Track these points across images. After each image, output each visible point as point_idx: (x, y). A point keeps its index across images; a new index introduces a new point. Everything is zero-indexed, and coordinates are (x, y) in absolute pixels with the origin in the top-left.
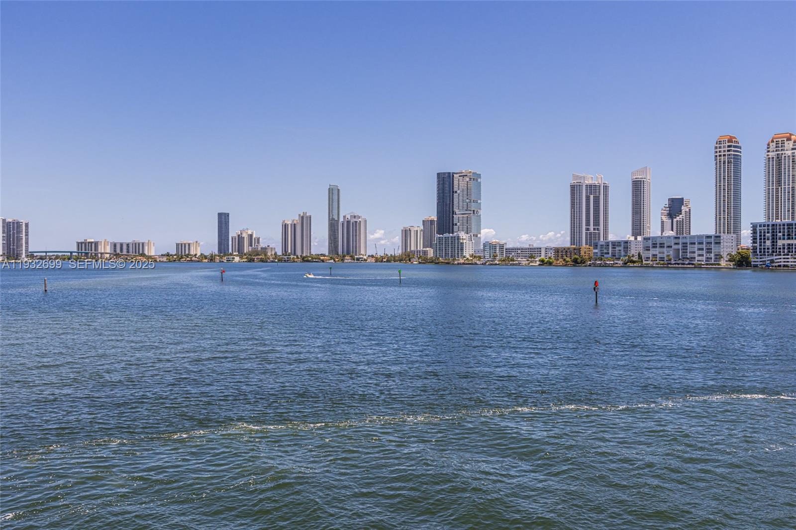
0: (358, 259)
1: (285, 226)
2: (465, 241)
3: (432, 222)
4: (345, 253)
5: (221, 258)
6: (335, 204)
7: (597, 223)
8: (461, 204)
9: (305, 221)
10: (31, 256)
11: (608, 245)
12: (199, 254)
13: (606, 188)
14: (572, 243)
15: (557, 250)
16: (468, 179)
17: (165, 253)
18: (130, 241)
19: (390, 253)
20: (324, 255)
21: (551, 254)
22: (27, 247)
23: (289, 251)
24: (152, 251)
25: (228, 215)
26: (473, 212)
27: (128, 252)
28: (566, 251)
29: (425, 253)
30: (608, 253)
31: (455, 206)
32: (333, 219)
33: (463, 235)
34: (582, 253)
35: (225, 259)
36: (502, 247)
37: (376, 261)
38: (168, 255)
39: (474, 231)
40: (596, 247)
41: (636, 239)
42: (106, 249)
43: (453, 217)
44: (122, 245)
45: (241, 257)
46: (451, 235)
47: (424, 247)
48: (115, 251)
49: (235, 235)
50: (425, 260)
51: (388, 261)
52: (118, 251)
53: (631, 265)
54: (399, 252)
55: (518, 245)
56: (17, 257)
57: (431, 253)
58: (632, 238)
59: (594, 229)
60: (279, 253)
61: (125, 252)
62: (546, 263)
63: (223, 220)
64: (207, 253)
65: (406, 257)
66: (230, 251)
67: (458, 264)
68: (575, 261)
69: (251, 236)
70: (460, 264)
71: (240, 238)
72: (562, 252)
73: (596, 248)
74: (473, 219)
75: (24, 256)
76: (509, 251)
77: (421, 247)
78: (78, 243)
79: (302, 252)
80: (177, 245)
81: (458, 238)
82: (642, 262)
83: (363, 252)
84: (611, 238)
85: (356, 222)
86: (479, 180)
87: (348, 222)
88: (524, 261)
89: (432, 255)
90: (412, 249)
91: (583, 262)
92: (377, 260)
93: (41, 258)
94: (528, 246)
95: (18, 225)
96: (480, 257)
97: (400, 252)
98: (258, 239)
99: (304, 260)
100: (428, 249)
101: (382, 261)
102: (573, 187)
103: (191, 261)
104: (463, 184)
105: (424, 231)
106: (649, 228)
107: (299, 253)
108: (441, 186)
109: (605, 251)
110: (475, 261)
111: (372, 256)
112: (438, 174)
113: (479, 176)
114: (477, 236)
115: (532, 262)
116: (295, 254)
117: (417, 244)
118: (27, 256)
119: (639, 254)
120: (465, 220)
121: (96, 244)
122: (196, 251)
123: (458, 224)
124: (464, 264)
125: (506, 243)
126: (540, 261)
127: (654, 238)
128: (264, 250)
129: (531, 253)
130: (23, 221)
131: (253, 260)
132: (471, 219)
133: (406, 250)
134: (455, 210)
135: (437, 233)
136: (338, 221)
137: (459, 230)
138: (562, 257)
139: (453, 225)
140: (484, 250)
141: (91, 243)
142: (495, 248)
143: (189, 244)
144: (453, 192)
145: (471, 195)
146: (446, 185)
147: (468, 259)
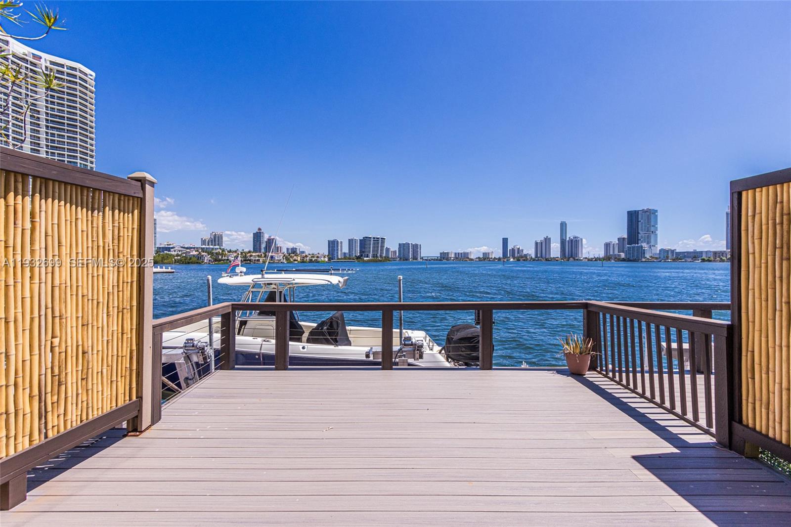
0: (577, 260)
1: (537, 243)
2: (646, 249)
3: (624, 239)
4: (570, 256)
5: (504, 259)
6: (564, 231)
8: (643, 228)
9: (547, 240)
10: (422, 258)
15: (715, 253)
16: (648, 213)
17: (477, 257)
18: (462, 252)
19: (597, 256)
20: (558, 258)
21: (711, 255)
22: (420, 256)
23: (539, 256)
24: (472, 257)
25: (507, 239)
26: (651, 232)
28: (722, 253)
29: (619, 255)
31: (639, 229)
32: (563, 239)
33: (644, 245)
35: (506, 260)
36: (673, 251)
37: (588, 261)
38: (479, 258)
39: (652, 244)
42: (452, 255)
43: (638, 236)
44: (459, 253)
45: (514, 259)
46: (636, 245)
47: (618, 252)
48: (456, 256)
49: (511, 248)
50: (619, 259)
51: (595, 260)
52: (457, 256)
55: (685, 250)
56: (416, 259)
60: (533, 257)
61: (460, 256)
63: (505, 241)
64: (497, 257)
65: (607, 258)
66: (508, 256)
69: (519, 249)
71: (513, 250)
72: (719, 253)
74: (652, 236)
76: (678, 253)
77: (616, 252)
78: (440, 253)
79: (546, 256)
80: (483, 253)
81: (642, 247)
83: (580, 256)
85: (576, 240)
86: (656, 213)
87: (572, 240)
88: (690, 260)
89: (624, 256)
90: (611, 253)
93: (426, 260)
94: (692, 251)
95: (417, 245)
96: (657, 258)
97: (603, 255)
98: (523, 250)
99: (547, 260)
100: (621, 253)
101: (592, 260)
103: (490, 260)
104: (645, 217)
105: (618, 244)
107: (544, 256)
108: (630, 219)
110: (653, 260)
111: (586, 258)
112: (628, 212)
113: (656, 211)
114: (655, 246)
115: (695, 260)
116: (542, 257)
117: (613, 251)
118: (420, 259)
120: (646, 237)
121: (448, 253)
122: (492, 256)
123: (642, 240)
124: (645, 261)
125: (676, 250)
126: (701, 259)
128: (526, 256)
129: (695, 255)
130: (419, 244)
131: (520, 260)
132: (650, 236)
133: (607, 254)
134: (639, 231)
135: (627, 244)
136: (566, 240)
137: (642, 242)
138: (719, 257)
139: (638, 240)
140: (660, 254)
141: (446, 253)
142: (668, 253)
143: (489, 253)
144: (638, 221)
145: (650, 222)
146: (633, 218)
147: (648, 259)
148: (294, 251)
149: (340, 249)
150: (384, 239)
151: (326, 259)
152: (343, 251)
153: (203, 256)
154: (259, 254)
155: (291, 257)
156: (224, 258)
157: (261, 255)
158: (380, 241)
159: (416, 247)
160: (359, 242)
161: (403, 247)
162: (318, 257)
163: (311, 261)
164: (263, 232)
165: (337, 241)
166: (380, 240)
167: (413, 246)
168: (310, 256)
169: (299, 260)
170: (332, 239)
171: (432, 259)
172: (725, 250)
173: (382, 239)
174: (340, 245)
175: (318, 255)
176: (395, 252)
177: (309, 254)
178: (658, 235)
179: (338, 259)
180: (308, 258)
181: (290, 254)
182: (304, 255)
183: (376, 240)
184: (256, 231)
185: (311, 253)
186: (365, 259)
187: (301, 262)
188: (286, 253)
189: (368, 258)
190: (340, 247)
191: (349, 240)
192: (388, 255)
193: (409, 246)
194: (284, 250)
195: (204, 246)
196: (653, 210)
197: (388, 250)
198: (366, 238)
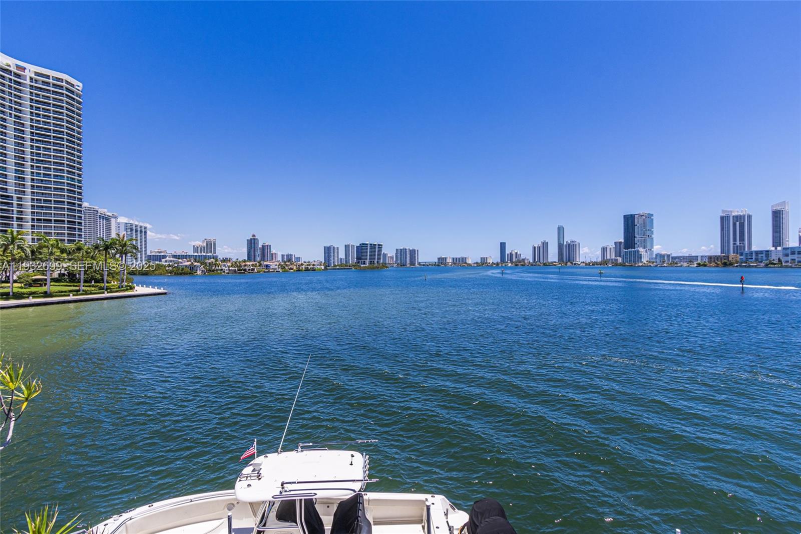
0: (575, 264)
1: (534, 248)
2: (642, 253)
3: (620, 243)
4: (568, 261)
5: (502, 264)
6: (562, 235)
7: (742, 239)
8: (640, 232)
9: (545, 245)
10: (419, 264)
11: (752, 254)
12: (491, 262)
13: (750, 217)
14: (722, 252)
15: (710, 258)
16: (644, 218)
17: (475, 262)
18: (460, 257)
19: (594, 260)
20: (555, 262)
21: (707, 260)
22: (418, 261)
23: (537, 260)
24: (469, 261)
25: (505, 243)
26: (647, 236)
27: (459, 262)
28: (717, 258)
29: (616, 260)
30: (752, 259)
31: (636, 234)
32: (561, 244)
33: (641, 250)
34: (730, 259)
35: (504, 265)
36: (668, 256)
38: (477, 263)
39: (649, 247)
40: (741, 254)
41: (776, 249)
42: (450, 261)
43: (634, 240)
44: (456, 258)
45: (512, 264)
46: (633, 250)
47: (615, 257)
48: (453, 261)
49: (509, 253)
50: (616, 264)
51: (592, 265)
52: (455, 261)
53: (772, 266)
54: (600, 260)
55: (680, 255)
56: (414, 265)
57: (620, 260)
58: (773, 249)
59: (740, 244)
60: (531, 261)
61: (458, 262)
62: (702, 265)
63: (503, 246)
64: (495, 262)
65: (604, 262)
66: (506, 260)
67: (638, 266)
68: (725, 264)
69: (517, 253)
70: (640, 266)
71: (511, 254)
72: (714, 258)
73: (742, 256)
74: (649, 240)
75: (417, 264)
76: (674, 258)
77: (613, 257)
78: (438, 258)
79: (543, 261)
80: (481, 258)
81: (638, 251)
82: (782, 264)
83: (578, 260)
84: (754, 248)
85: (574, 244)
86: (652, 218)
87: (569, 245)
88: (685, 264)
89: (621, 261)
90: (608, 258)
91: (731, 264)
92: (586, 264)
93: (423, 265)
94: (687, 255)
95: (414, 251)
96: (653, 262)
98: (520, 255)
99: (545, 264)
100: (618, 258)
101: (589, 265)
102: (722, 218)
103: (487, 265)
104: (641, 221)
105: (615, 248)
106: (788, 241)
107: (542, 261)
108: (626, 223)
109: (749, 257)
110: (649, 264)
111: (583, 262)
112: (624, 216)
113: (652, 215)
114: (651, 250)
115: (691, 264)
116: (539, 262)
117: (610, 255)
118: (418, 264)
119: (779, 259)
120: (643, 241)
121: (446, 258)
122: (490, 261)
123: (638, 244)
124: (642, 266)
125: (671, 254)
126: (697, 264)
127: (791, 248)
128: (524, 260)
129: (691, 259)
130: (416, 249)
131: (518, 265)
132: (646, 240)
133: (604, 258)
134: (636, 235)
135: (624, 249)
136: (563, 244)
137: (638, 247)
138: (714, 261)
139: (634, 244)
140: (656, 258)
141: (444, 258)
142: (664, 257)
143: (487, 258)
144: (634, 225)
145: (646, 226)
146: (629, 222)
147: (644, 263)
148: (289, 258)
149: (336, 255)
150: (381, 245)
151: (323, 267)
152: (339, 257)
153: (195, 266)
154: (254, 263)
155: (287, 265)
156: (217, 268)
157: (256, 264)
158: (377, 248)
159: (413, 253)
160: (355, 249)
161: (401, 253)
162: (314, 265)
163: (307, 270)
164: (257, 239)
165: (334, 247)
166: (377, 246)
167: (410, 251)
168: (305, 264)
169: (295, 268)
170: (328, 245)
171: (430, 264)
172: (720, 254)
173: (379, 245)
174: (336, 251)
175: (314, 263)
176: (392, 258)
177: (305, 262)
178: (654, 239)
179: (335, 266)
180: (304, 266)
181: (285, 262)
182: (300, 263)
183: (373, 246)
184: (250, 237)
185: (307, 261)
186: (362, 266)
187: (297, 271)
188: (281, 261)
189: (365, 265)
190: (336, 253)
191: (345, 246)
192: (386, 260)
193: (406, 252)
194: (280, 258)
195: (196, 254)
196: (649, 214)
197: (385, 255)
198: (363, 244)
